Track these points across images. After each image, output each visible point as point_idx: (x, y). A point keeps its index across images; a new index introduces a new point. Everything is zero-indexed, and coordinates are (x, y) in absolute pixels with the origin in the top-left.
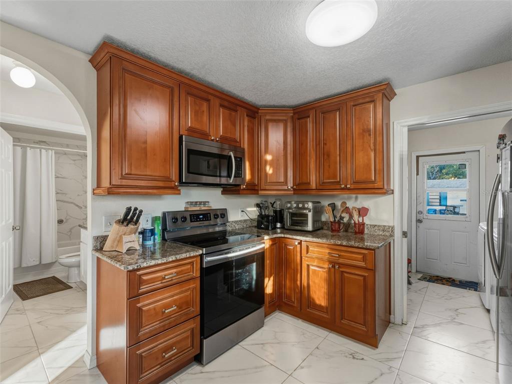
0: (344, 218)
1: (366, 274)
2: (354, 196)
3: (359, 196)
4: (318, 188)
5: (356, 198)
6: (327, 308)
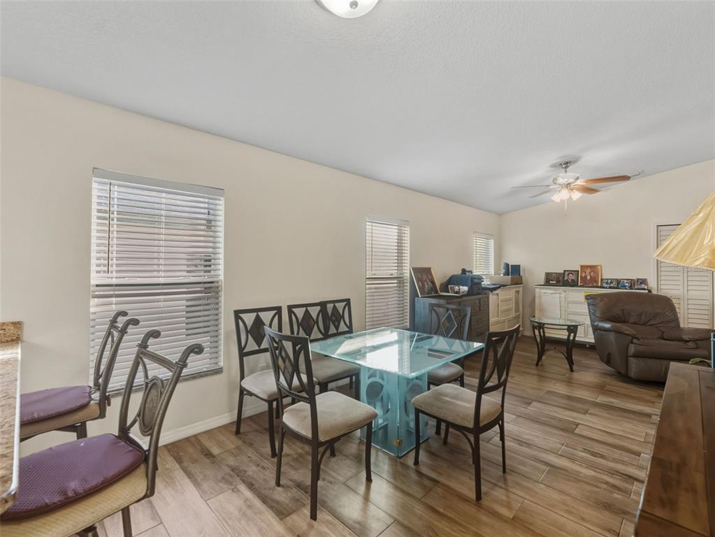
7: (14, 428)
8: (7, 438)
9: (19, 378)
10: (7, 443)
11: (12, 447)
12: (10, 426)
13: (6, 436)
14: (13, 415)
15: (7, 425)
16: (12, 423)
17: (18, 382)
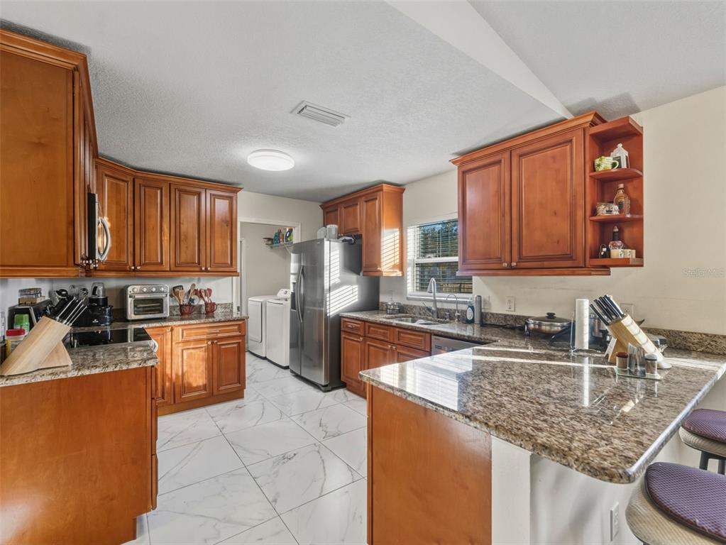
0: (194, 300)
1: (240, 341)
2: (197, 278)
3: (202, 278)
4: (172, 270)
5: (199, 280)
6: (205, 386)
7: (666, 428)
8: (654, 433)
9: (703, 390)
10: (651, 436)
11: (653, 442)
12: (663, 425)
13: (655, 431)
14: (672, 418)
15: (662, 423)
16: (667, 424)
17: (700, 394)
